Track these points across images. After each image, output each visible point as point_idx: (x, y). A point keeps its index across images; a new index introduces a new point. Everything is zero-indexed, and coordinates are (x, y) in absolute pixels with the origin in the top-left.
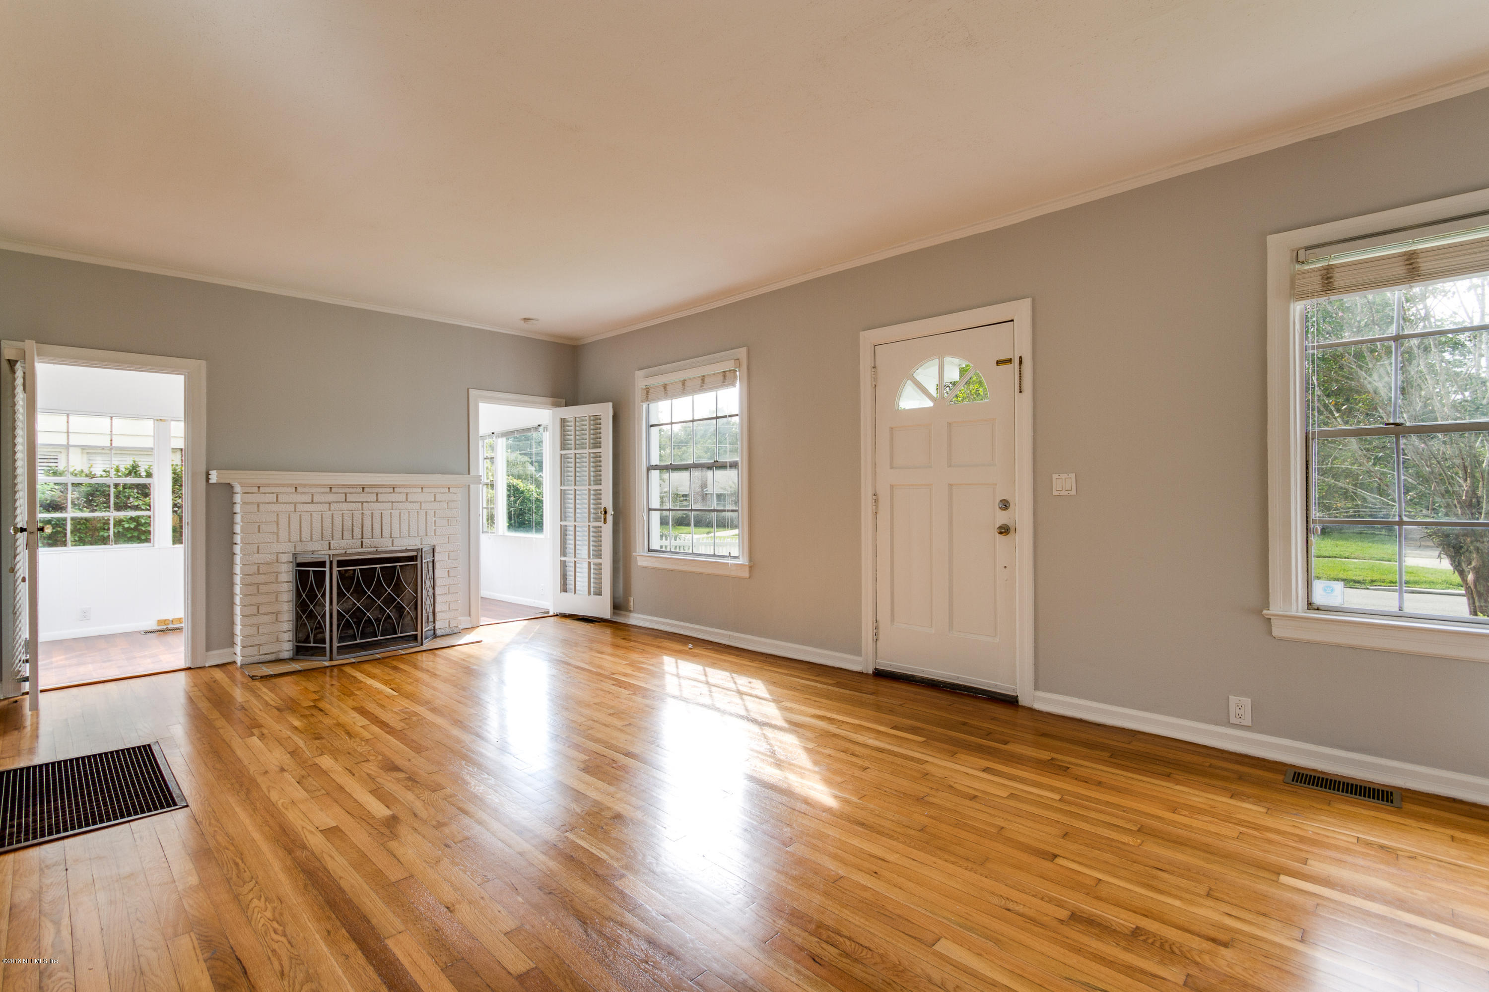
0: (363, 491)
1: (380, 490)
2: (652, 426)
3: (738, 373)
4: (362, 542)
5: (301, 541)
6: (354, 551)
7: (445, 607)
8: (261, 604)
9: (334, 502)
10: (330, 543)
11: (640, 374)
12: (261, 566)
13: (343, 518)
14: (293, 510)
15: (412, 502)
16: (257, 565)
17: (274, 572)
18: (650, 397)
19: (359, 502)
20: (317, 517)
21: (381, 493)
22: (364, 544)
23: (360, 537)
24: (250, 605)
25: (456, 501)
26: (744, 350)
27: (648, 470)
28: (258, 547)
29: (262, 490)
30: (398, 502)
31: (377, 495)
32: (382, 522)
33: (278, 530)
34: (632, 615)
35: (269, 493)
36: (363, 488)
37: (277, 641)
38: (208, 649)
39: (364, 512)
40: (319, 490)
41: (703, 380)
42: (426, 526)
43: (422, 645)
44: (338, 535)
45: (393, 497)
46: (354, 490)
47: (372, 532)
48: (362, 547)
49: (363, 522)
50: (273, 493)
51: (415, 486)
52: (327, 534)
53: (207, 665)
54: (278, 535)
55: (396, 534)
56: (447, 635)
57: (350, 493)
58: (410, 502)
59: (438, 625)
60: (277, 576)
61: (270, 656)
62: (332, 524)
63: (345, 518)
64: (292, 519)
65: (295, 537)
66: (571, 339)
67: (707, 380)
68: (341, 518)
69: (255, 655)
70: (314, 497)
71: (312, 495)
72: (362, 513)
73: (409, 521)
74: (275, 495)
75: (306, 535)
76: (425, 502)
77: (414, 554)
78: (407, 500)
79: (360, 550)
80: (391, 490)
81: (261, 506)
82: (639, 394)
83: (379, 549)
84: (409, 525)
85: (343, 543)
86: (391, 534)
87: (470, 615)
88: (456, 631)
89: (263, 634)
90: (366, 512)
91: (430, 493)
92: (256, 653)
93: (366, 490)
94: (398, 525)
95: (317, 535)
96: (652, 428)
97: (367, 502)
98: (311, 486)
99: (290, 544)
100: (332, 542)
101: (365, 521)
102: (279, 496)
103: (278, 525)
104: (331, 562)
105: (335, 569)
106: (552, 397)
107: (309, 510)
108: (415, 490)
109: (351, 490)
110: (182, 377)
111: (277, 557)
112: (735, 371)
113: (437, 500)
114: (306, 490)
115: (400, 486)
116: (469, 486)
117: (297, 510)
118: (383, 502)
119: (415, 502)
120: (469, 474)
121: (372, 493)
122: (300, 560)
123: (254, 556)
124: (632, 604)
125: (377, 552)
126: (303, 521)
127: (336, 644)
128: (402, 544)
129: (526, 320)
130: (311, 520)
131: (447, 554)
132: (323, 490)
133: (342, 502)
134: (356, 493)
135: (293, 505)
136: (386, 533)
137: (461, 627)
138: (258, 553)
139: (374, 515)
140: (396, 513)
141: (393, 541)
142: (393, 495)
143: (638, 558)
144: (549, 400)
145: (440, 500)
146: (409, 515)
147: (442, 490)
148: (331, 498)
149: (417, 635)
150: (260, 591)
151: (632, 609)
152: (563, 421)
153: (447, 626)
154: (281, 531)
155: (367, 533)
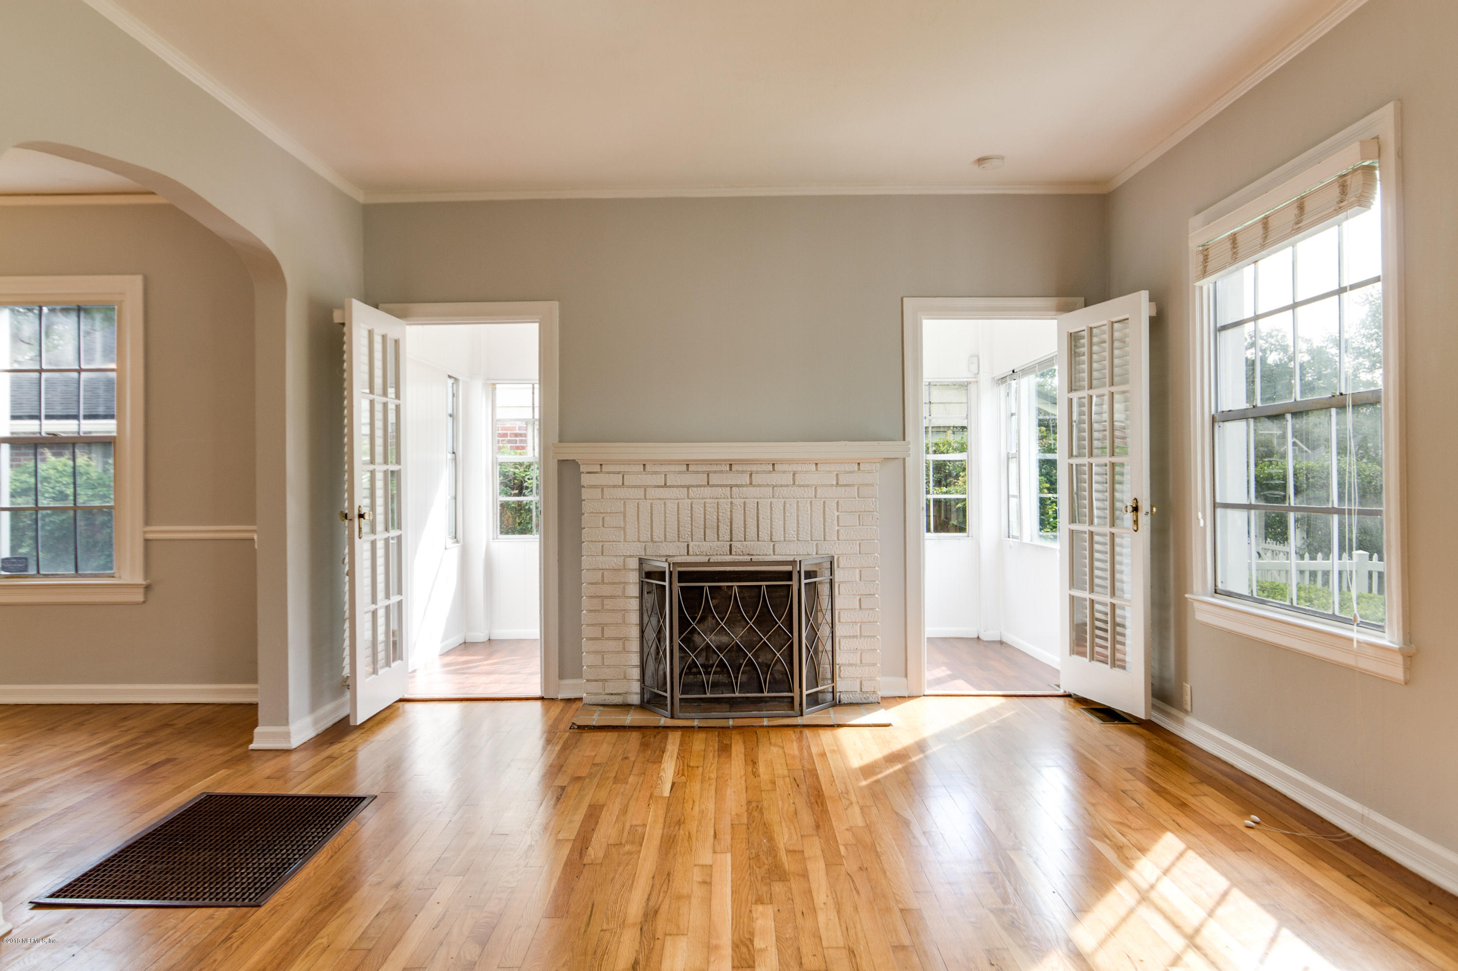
0: (731, 469)
1: (754, 468)
2: (1224, 328)
3: (1377, 172)
4: (731, 545)
5: (652, 540)
6: (720, 559)
7: (855, 659)
8: (606, 625)
9: (692, 486)
10: (688, 545)
11: (1195, 222)
12: (606, 573)
13: (705, 510)
14: (643, 497)
15: (803, 486)
16: (601, 572)
17: (620, 583)
18: (1211, 266)
19: (726, 486)
20: (672, 506)
21: (757, 472)
22: (734, 549)
23: (728, 538)
24: (593, 625)
25: (872, 485)
26: (1388, 111)
27: (1213, 420)
28: (602, 546)
29: (605, 468)
30: (782, 486)
31: (751, 475)
32: (758, 517)
33: (625, 525)
34: (1189, 719)
35: (614, 473)
36: (731, 465)
37: (625, 678)
38: (561, 676)
39: (734, 501)
40: (672, 468)
41: (1301, 207)
42: (824, 526)
43: (802, 715)
44: (699, 534)
45: (774, 479)
46: (718, 468)
47: (745, 531)
48: (731, 554)
49: (731, 515)
50: (619, 473)
51: (804, 462)
52: (686, 531)
53: (560, 696)
54: (625, 532)
55: (778, 535)
56: (858, 704)
57: (715, 472)
58: (799, 486)
59: (841, 685)
60: (624, 588)
61: (617, 697)
62: (692, 518)
63: (708, 509)
64: (641, 509)
65: (645, 536)
66: (1095, 183)
67: (1309, 206)
68: (702, 509)
69: (600, 694)
70: (668, 479)
71: (665, 475)
72: (731, 503)
73: (798, 516)
74: (621, 475)
75: (658, 534)
76: (823, 486)
77: (789, 568)
78: (794, 483)
79: (728, 558)
80: (770, 468)
81: (605, 489)
82: (1194, 262)
83: (755, 558)
84: (798, 523)
85: (706, 546)
86: (771, 535)
87: (906, 676)
88: (871, 700)
89: (609, 666)
90: (738, 502)
91: (830, 472)
92: (600, 691)
93: (734, 468)
94: (781, 523)
95: (672, 534)
96: (1224, 333)
97: (736, 486)
98: (662, 463)
99: (639, 544)
100: (691, 544)
101: (734, 515)
102: (625, 477)
103: (625, 516)
104: (671, 573)
105: (677, 585)
106: (1059, 294)
107: (661, 497)
108: (805, 468)
109: (715, 468)
110: (537, 325)
111: (624, 562)
112: (1370, 168)
113: (841, 483)
114: (657, 468)
115: (783, 462)
116: (904, 459)
117: (648, 497)
118: (759, 486)
119: (808, 486)
120: (904, 440)
121: (743, 472)
122: (647, 568)
123: (598, 558)
124: (1188, 698)
125: (751, 563)
126: (654, 512)
127: (678, 696)
128: (788, 552)
129: (981, 161)
130: (665, 513)
131: (857, 571)
132: (678, 468)
133: (704, 486)
134: (721, 472)
135: (643, 490)
136: (764, 534)
137: (880, 694)
138: (602, 555)
139: (747, 505)
140: (778, 504)
141: (774, 545)
142: (773, 475)
143: (1196, 604)
144: (1052, 302)
145: (845, 483)
146: (798, 506)
147: (848, 468)
148: (688, 479)
149: (792, 698)
150: (605, 607)
151: (1189, 709)
152: (1074, 339)
153: (858, 690)
154: (628, 526)
155: (738, 534)
